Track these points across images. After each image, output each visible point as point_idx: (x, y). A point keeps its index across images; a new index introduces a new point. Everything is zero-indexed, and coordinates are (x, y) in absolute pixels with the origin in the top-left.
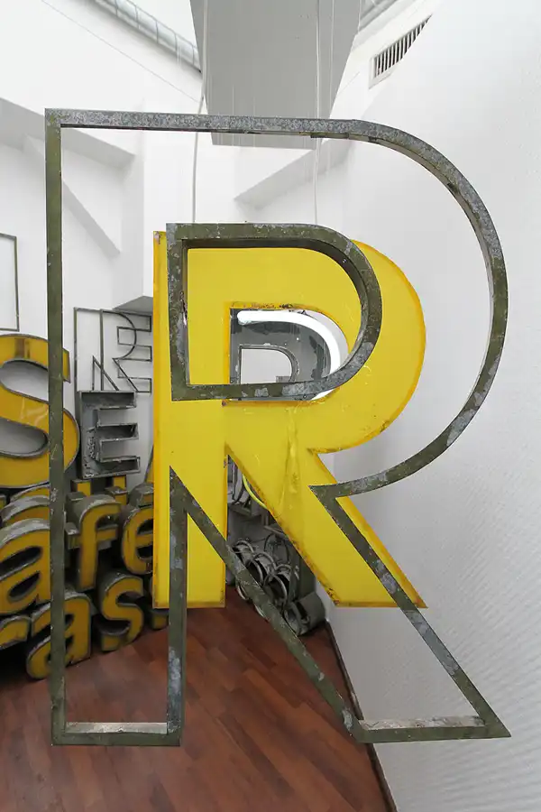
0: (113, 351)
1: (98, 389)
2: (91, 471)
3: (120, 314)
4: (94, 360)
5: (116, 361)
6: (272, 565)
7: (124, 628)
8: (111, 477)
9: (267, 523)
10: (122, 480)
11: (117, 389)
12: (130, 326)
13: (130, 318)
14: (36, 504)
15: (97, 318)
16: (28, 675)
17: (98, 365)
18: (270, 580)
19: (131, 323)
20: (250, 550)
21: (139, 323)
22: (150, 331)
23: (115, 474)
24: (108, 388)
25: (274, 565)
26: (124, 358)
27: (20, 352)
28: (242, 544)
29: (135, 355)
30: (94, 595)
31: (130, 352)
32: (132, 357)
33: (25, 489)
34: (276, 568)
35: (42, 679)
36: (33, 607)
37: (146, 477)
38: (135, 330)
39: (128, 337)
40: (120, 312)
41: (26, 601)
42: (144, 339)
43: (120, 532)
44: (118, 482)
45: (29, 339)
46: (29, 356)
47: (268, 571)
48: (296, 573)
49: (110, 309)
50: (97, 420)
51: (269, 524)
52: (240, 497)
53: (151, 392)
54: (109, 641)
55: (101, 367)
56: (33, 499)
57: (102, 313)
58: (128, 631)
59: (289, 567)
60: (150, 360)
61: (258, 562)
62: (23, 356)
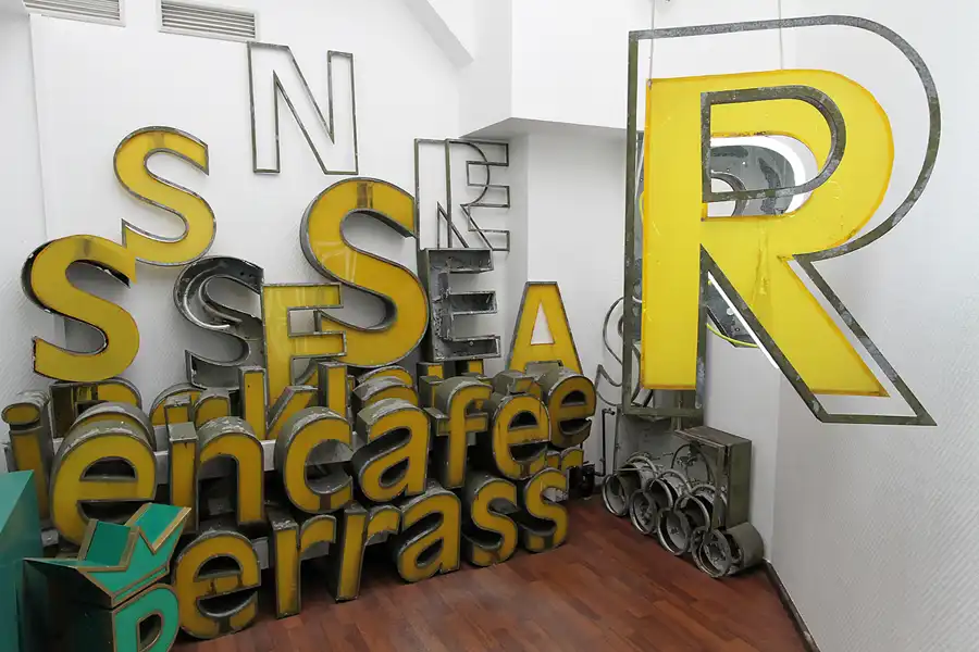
0: (461, 196)
1: (444, 246)
2: (440, 353)
3: (468, 144)
4: (440, 210)
5: (465, 209)
6: (686, 488)
7: (495, 543)
8: (466, 361)
9: (679, 426)
10: (478, 365)
11: (466, 246)
12: (482, 160)
13: (481, 147)
14: (393, 384)
15: (441, 151)
16: (398, 574)
17: (444, 214)
18: (683, 505)
19: (483, 155)
20: (650, 467)
21: (493, 155)
22: (507, 165)
23: (470, 357)
24: (457, 245)
25: (689, 486)
26: (476, 204)
27: (361, 202)
28: (640, 460)
29: (487, 200)
30: (463, 495)
31: (483, 194)
32: (485, 203)
33: (371, 369)
34: (691, 490)
35: (412, 583)
36: (402, 499)
37: (509, 361)
38: (488, 165)
39: (478, 175)
40: (469, 142)
41: (395, 491)
42: (499, 177)
43: (491, 424)
44: (473, 368)
45: (370, 184)
46: (371, 205)
47: (679, 494)
48: (722, 496)
49: (456, 137)
50: (446, 287)
51: (682, 429)
52: (635, 396)
53: (508, 250)
54: (480, 554)
55: (448, 217)
56: (389, 379)
57: (448, 144)
58: (501, 547)
59: (713, 488)
60: (507, 206)
61: (665, 481)
62: (366, 206)
